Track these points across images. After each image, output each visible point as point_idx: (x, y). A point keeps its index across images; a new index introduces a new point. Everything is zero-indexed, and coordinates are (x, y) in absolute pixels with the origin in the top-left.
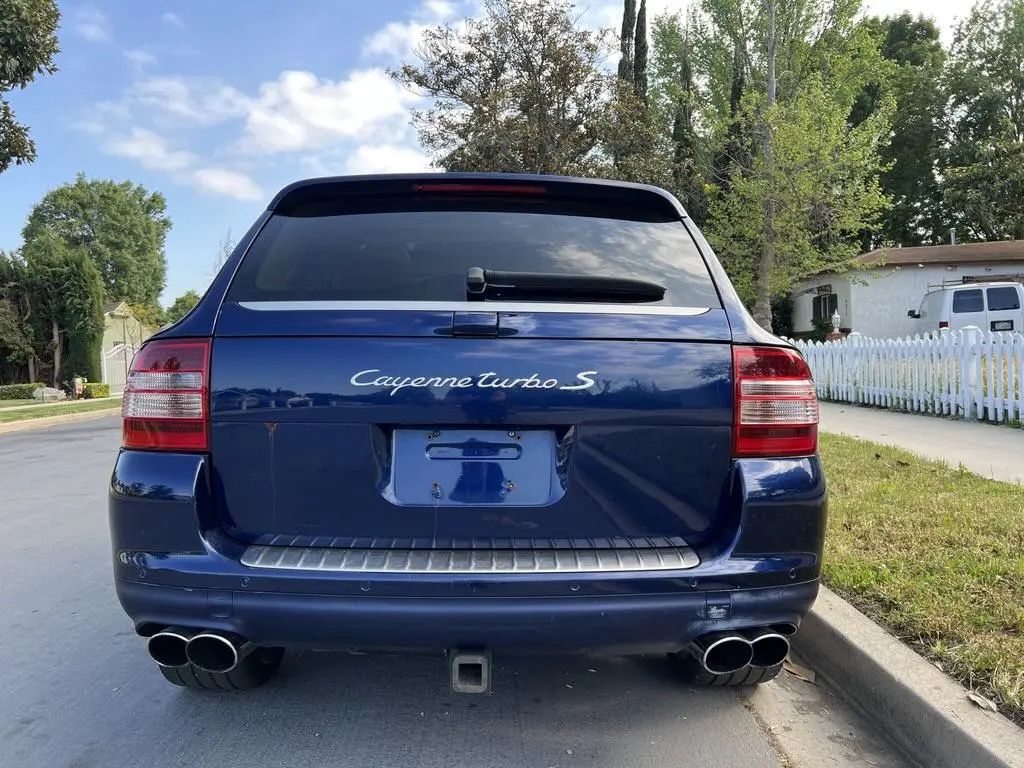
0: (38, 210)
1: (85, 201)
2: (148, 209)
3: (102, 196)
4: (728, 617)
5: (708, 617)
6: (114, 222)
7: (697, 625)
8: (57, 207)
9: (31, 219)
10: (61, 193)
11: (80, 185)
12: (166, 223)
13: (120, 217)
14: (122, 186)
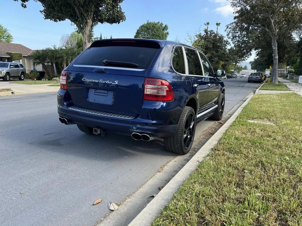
0: (138, 31)
1: (148, 27)
2: (163, 30)
3: (152, 26)
4: (136, 129)
5: (133, 129)
6: (155, 34)
7: (131, 130)
8: (142, 30)
9: (136, 33)
10: (143, 26)
11: (147, 24)
12: (168, 33)
13: (156, 32)
14: (158, 23)
